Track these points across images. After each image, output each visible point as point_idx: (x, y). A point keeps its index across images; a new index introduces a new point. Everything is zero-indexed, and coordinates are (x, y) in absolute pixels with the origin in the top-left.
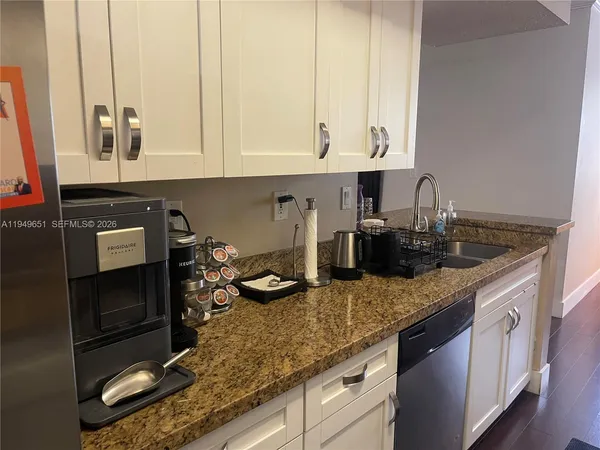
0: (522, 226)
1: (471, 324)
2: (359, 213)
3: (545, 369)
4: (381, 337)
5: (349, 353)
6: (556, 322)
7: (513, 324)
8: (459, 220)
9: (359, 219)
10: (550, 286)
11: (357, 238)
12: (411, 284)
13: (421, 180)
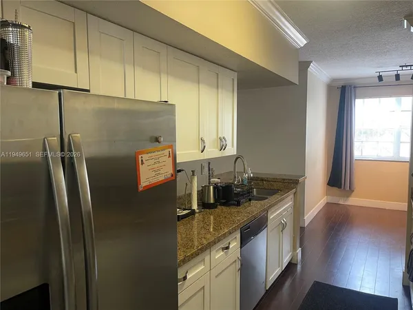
0: (284, 180)
1: (267, 226)
2: (209, 176)
3: (299, 250)
4: (234, 230)
5: (225, 236)
6: (302, 229)
7: (284, 226)
8: (253, 177)
9: (209, 179)
10: (298, 210)
11: (214, 188)
12: (240, 208)
13: (237, 159)
